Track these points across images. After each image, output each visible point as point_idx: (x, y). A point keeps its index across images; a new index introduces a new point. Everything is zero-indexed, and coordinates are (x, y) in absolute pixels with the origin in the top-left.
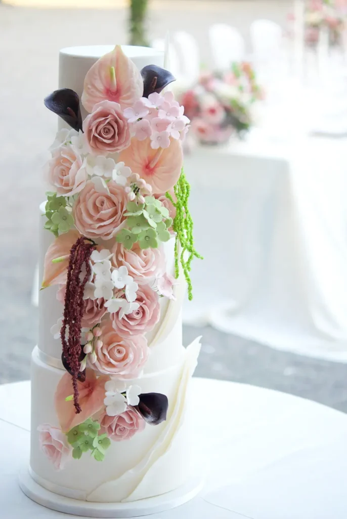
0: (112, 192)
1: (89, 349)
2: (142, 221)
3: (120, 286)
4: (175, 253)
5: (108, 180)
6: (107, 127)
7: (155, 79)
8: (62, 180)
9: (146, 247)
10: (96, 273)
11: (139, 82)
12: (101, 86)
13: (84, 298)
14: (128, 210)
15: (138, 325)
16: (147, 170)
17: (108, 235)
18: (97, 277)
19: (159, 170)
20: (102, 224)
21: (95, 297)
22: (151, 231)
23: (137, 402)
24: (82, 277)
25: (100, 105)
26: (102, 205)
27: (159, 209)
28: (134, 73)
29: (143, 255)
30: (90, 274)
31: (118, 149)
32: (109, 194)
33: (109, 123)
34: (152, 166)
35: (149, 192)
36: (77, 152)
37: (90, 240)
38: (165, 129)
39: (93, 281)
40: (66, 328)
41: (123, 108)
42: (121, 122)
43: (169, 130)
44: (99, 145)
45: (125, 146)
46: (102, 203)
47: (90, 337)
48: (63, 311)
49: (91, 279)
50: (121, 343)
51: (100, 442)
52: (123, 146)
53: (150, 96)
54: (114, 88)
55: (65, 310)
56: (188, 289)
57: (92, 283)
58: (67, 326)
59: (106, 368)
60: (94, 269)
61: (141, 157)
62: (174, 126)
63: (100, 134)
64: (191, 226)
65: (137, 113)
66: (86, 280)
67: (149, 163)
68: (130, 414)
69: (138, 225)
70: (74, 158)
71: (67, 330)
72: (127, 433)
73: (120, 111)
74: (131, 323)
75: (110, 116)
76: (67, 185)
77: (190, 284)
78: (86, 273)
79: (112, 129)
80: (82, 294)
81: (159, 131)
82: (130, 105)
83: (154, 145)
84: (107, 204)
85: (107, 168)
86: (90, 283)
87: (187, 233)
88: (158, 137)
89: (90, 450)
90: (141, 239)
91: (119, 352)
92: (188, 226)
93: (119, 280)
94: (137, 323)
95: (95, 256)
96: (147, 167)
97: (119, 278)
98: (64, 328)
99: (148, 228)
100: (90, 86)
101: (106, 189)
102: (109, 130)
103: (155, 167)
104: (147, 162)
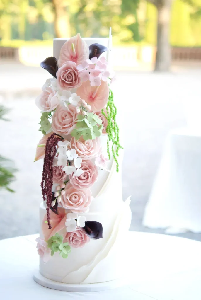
0: (70, 110)
1: (57, 194)
2: (84, 125)
3: (70, 159)
4: (108, 145)
5: (69, 104)
6: (69, 75)
7: (96, 50)
8: (45, 104)
9: (87, 139)
10: (59, 152)
11: (87, 52)
12: (68, 55)
13: (54, 166)
14: (78, 119)
15: (84, 183)
16: (91, 99)
17: (67, 132)
18: (60, 155)
19: (97, 98)
20: (64, 127)
21: (58, 165)
22: (89, 130)
23: (84, 225)
24: (52, 154)
25: (65, 64)
26: (66, 117)
27: (94, 119)
28: (85, 47)
29: (87, 144)
30: (56, 153)
31: (74, 87)
32: (69, 111)
33: (70, 73)
34: (93, 97)
35: (89, 109)
36: (53, 89)
37: (59, 135)
38: (98, 75)
39: (57, 156)
40: (44, 182)
41: (77, 65)
42: (76, 72)
43: (100, 76)
44: (65, 85)
45: (79, 85)
46: (66, 116)
47: (59, 189)
48: (42, 173)
49: (56, 155)
50: (76, 193)
51: (65, 247)
52: (77, 85)
53: (92, 59)
54: (75, 55)
55: (43, 172)
56: (117, 166)
57: (56, 157)
58: (44, 181)
59: (67, 206)
60: (58, 150)
61: (87, 91)
62: (104, 74)
63: (65, 79)
64: (118, 131)
65: (84, 67)
66: (54, 156)
67: (92, 95)
68: (81, 232)
69: (82, 127)
70: (52, 92)
71: (44, 183)
72: (79, 243)
73: (76, 66)
74: (80, 181)
75: (70, 69)
76: (48, 106)
77: (117, 163)
78: (54, 152)
79: (71, 76)
80: (52, 164)
81: (95, 77)
82: (81, 63)
83: (93, 84)
84: (68, 115)
85: (68, 97)
86: (55, 157)
87: (115, 134)
88: (95, 80)
89: (58, 252)
90: (84, 134)
91: (75, 198)
92: (116, 130)
93: (71, 156)
94: (84, 181)
95: (60, 143)
96: (91, 97)
97: (70, 155)
98: (43, 182)
99: (87, 128)
100: (62, 55)
101: (66, 108)
102: (70, 77)
103: (95, 97)
104: (91, 95)
